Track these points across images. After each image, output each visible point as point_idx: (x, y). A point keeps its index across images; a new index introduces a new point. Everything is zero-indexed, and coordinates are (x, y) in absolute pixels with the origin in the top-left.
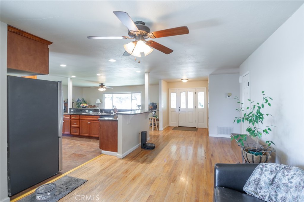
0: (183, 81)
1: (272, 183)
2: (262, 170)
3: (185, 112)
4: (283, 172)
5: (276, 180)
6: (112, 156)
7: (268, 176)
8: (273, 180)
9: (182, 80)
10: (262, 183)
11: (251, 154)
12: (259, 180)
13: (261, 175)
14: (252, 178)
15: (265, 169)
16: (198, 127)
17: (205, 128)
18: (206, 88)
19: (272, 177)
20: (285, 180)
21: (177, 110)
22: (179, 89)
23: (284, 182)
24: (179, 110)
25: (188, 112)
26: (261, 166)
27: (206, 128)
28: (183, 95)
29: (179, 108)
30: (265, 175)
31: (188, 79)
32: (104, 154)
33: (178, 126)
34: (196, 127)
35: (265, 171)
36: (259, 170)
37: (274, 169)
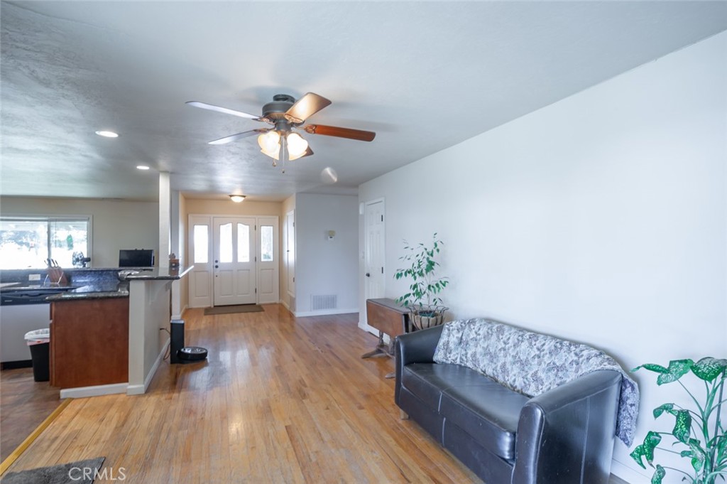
0: (233, 198)
1: (460, 343)
2: (449, 330)
3: (232, 271)
4: (470, 326)
5: (464, 337)
6: (104, 396)
7: (456, 336)
8: (461, 338)
9: (231, 196)
10: (452, 346)
11: (426, 318)
12: (448, 341)
13: (449, 336)
14: (441, 343)
15: (451, 328)
16: (261, 302)
17: (275, 304)
18: (278, 217)
19: (460, 335)
20: (473, 335)
21: (211, 269)
22: (215, 216)
23: (471, 337)
24: (217, 267)
25: (238, 270)
26: (447, 326)
27: (278, 302)
28: (225, 231)
29: (217, 262)
30: (453, 336)
31: (244, 197)
32: (73, 399)
33: (212, 306)
34: (257, 304)
35: (453, 330)
36: (446, 331)
37: (459, 326)
